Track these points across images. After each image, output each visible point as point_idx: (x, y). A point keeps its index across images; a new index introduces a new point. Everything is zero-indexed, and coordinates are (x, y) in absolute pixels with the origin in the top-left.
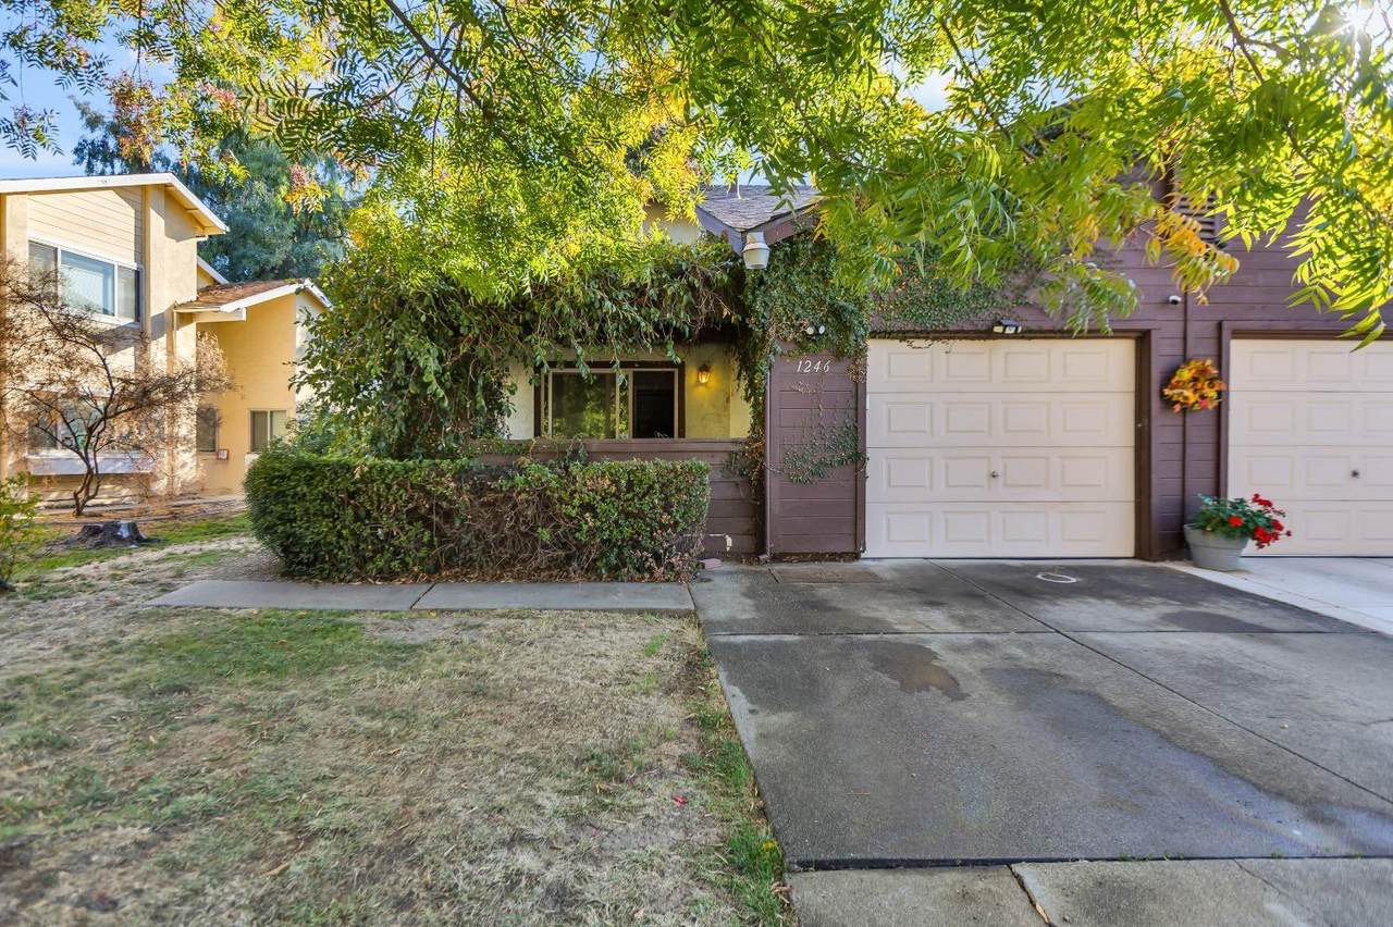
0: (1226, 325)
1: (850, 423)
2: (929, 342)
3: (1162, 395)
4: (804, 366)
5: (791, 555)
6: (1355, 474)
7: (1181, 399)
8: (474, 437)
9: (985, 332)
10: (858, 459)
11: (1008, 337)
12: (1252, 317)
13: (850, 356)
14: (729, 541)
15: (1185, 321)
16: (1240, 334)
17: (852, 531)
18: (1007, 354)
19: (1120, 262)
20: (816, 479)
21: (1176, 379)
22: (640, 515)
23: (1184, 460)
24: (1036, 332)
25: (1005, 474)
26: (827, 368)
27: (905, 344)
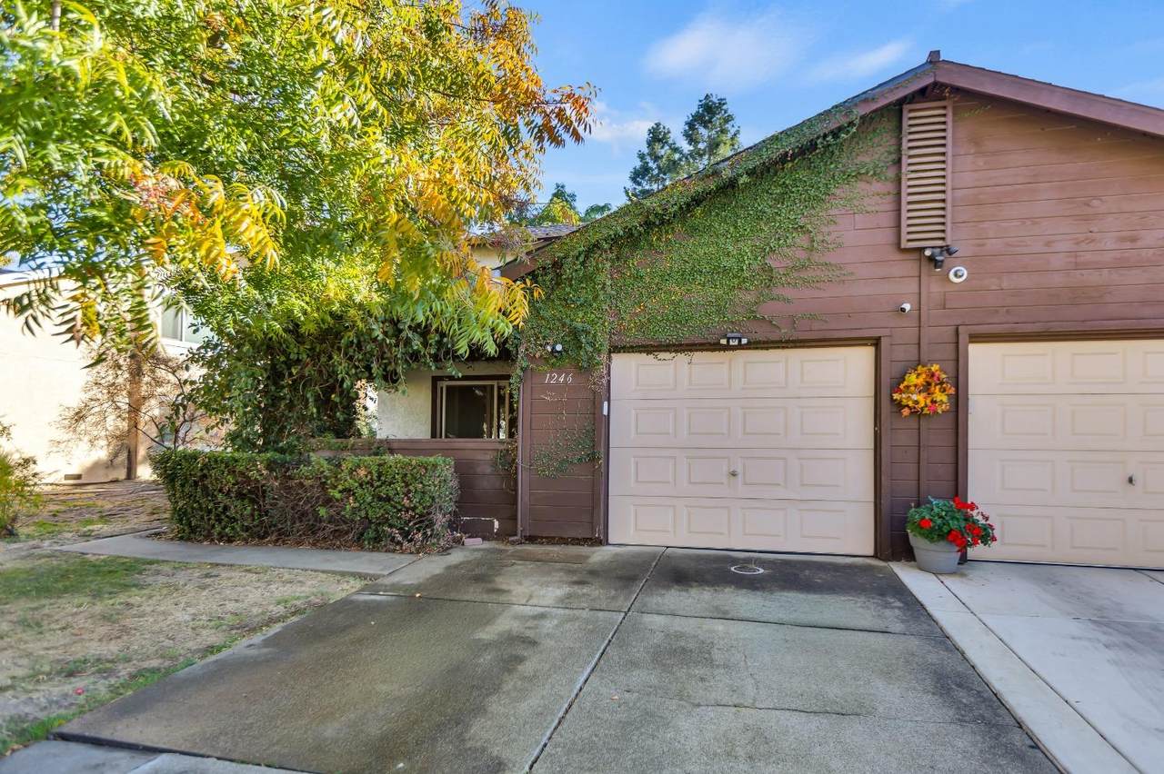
0: (962, 330)
2: (673, 354)
3: (892, 400)
4: (551, 378)
5: (542, 538)
7: (910, 404)
8: (313, 436)
9: (714, 344)
10: (594, 457)
11: (734, 348)
12: (996, 320)
14: (496, 524)
15: (920, 327)
16: (977, 338)
18: (745, 363)
20: (560, 474)
21: (906, 383)
22: (388, 499)
23: (919, 462)
25: (744, 474)
26: (570, 379)
27: (651, 356)
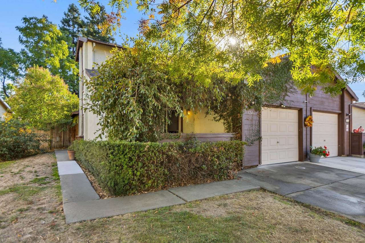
0: (312, 108)
1: (258, 129)
3: (304, 123)
4: (250, 112)
6: (325, 141)
7: (307, 124)
9: (279, 106)
10: (260, 139)
12: (315, 107)
13: (258, 110)
15: (307, 107)
16: (314, 111)
17: (258, 159)
18: (280, 112)
19: (298, 92)
20: (252, 144)
21: (307, 120)
22: (230, 158)
23: (306, 138)
24: (288, 107)
25: (279, 142)
26: (254, 113)
